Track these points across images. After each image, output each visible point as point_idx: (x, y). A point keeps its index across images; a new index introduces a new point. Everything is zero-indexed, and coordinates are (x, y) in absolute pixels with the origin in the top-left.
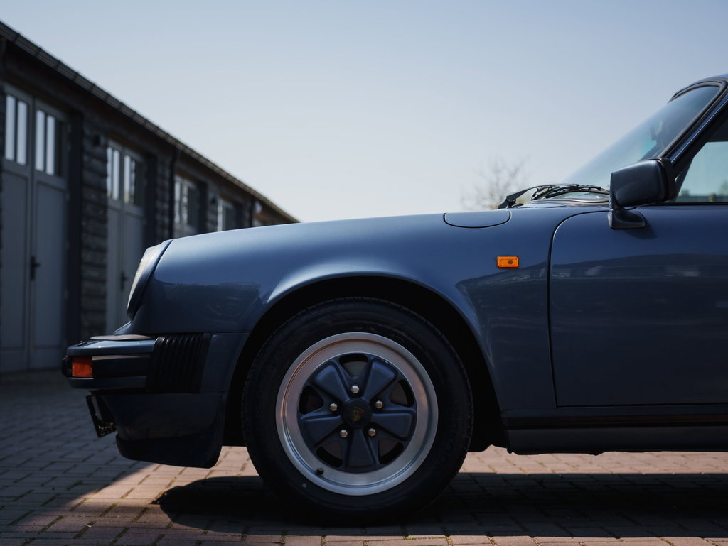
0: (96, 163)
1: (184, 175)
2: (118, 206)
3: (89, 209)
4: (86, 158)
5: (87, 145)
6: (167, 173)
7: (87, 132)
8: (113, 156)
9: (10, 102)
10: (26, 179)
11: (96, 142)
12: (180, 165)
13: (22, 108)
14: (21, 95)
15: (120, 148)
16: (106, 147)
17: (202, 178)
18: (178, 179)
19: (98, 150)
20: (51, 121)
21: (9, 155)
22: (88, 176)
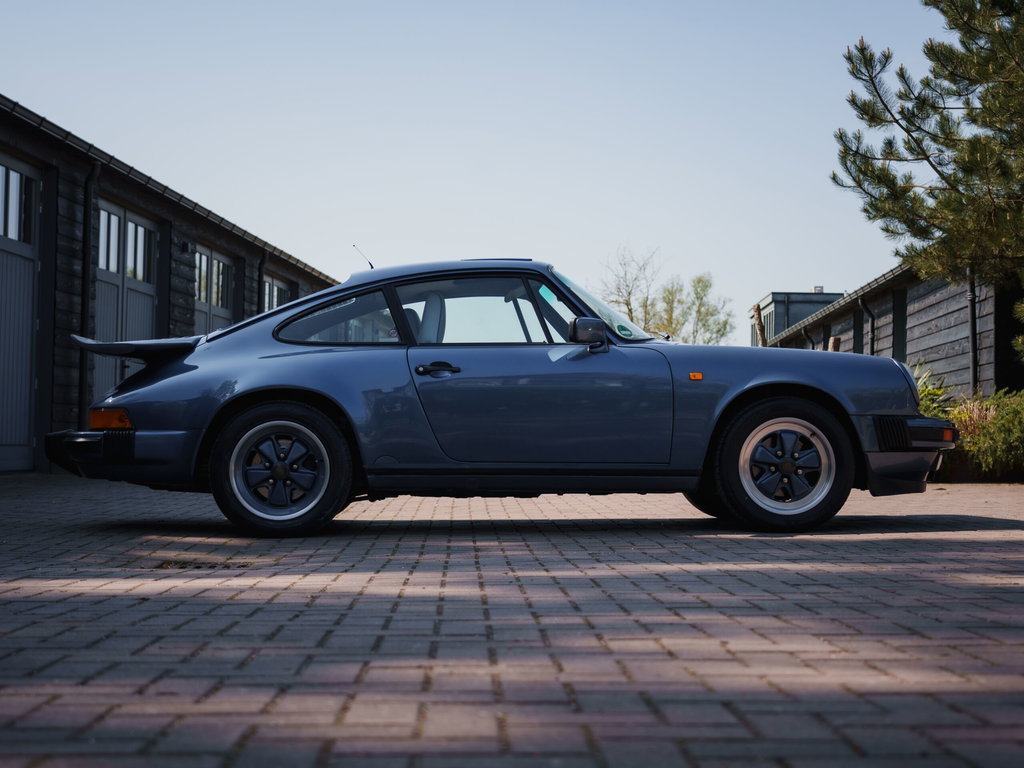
0: (185, 269)
1: (273, 276)
2: (206, 309)
3: (177, 313)
4: (174, 265)
5: (176, 252)
6: (256, 275)
7: (176, 240)
8: (201, 260)
9: (103, 215)
10: (118, 287)
11: (184, 249)
12: (268, 265)
13: (114, 220)
14: (114, 208)
15: (208, 253)
16: (194, 253)
17: (293, 278)
18: (267, 280)
19: (187, 256)
20: (141, 230)
21: (102, 264)
22: (176, 282)
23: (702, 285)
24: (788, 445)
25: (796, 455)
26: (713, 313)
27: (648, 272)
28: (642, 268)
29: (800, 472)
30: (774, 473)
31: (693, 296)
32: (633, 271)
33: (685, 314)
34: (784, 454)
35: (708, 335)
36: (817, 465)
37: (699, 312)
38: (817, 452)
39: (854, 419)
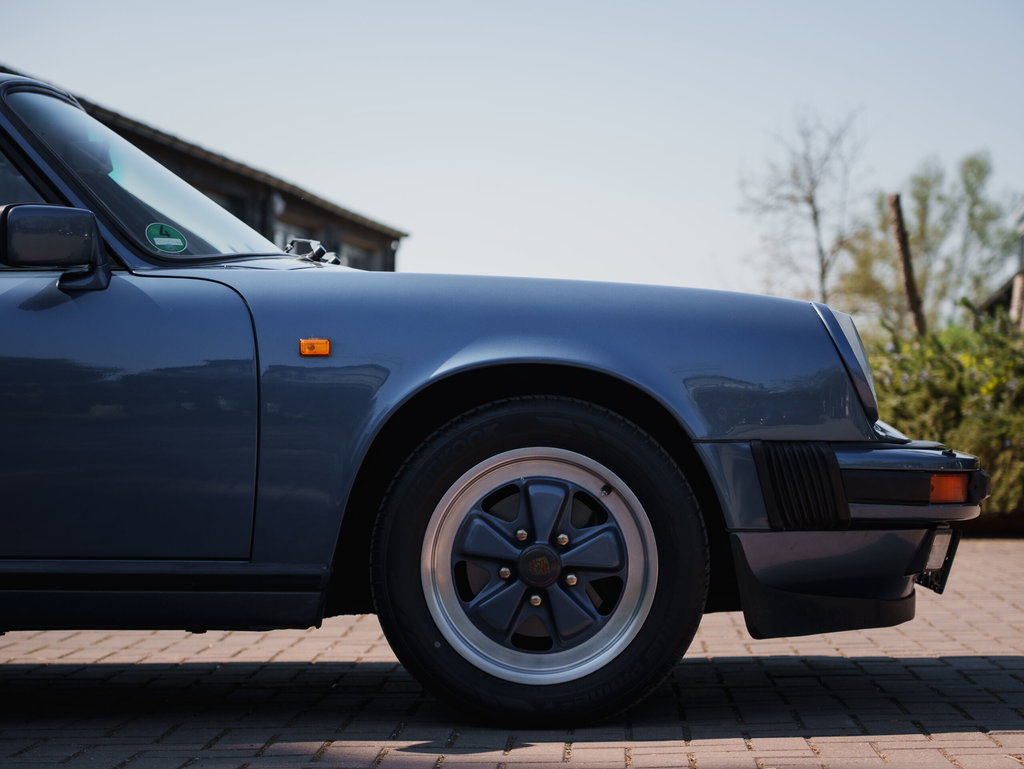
23: (976, 170)
24: (545, 517)
25: (563, 538)
26: (992, 216)
27: (846, 146)
28: (835, 140)
29: (572, 578)
30: (509, 581)
31: (960, 190)
32: (820, 145)
33: (948, 219)
34: (532, 537)
35: (986, 254)
36: (616, 563)
37: (971, 216)
38: (617, 532)
39: (705, 449)
